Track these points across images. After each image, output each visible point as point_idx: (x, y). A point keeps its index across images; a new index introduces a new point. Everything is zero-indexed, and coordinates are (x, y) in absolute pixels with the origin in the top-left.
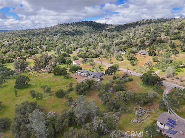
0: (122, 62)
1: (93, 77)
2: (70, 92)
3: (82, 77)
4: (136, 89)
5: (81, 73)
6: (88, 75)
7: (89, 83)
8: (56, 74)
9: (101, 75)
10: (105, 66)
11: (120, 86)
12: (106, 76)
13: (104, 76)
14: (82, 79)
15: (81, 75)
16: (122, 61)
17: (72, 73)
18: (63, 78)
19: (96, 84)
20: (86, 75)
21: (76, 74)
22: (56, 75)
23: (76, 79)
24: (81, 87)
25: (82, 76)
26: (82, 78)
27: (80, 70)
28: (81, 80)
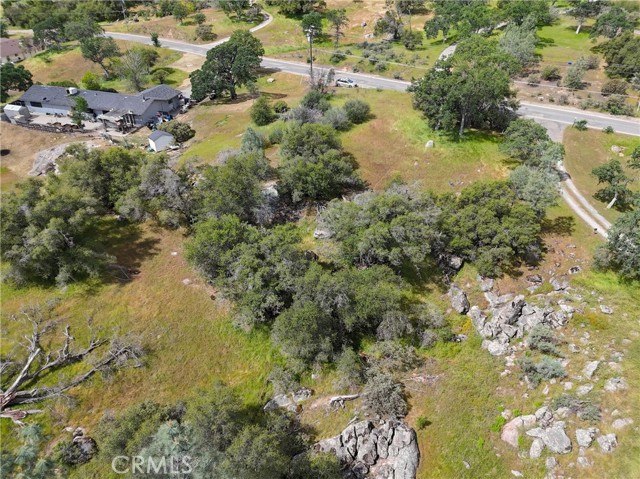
0: (261, 26)
1: (123, 128)
3: (42, 134)
4: (406, 163)
5: (34, 111)
6: (77, 118)
7: (98, 179)
9: (171, 106)
10: (179, 55)
11: (326, 164)
12: (200, 109)
13: (191, 112)
14: (45, 152)
15: (35, 121)
16: (261, 21)
19: (156, 178)
20: (70, 122)
23: (5, 152)
24: (32, 229)
25: (38, 127)
26: (43, 141)
27: (22, 87)
28: (35, 156)
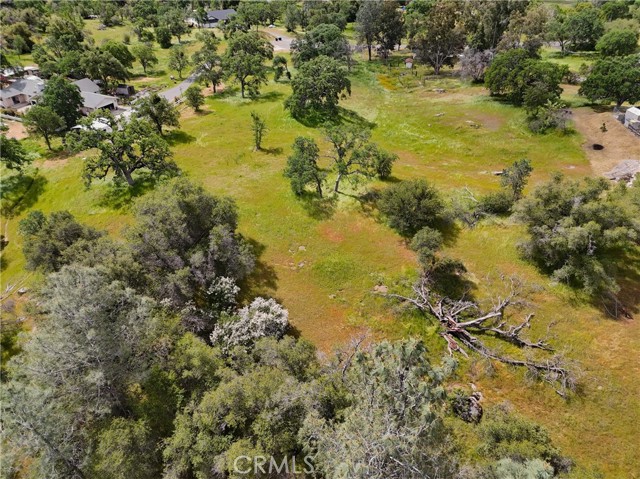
2: (484, 222)
8: (498, 95)
14: (633, 163)
17: (593, 106)
18: (521, 120)
21: (615, 116)
22: (498, 97)
23: (598, 147)
